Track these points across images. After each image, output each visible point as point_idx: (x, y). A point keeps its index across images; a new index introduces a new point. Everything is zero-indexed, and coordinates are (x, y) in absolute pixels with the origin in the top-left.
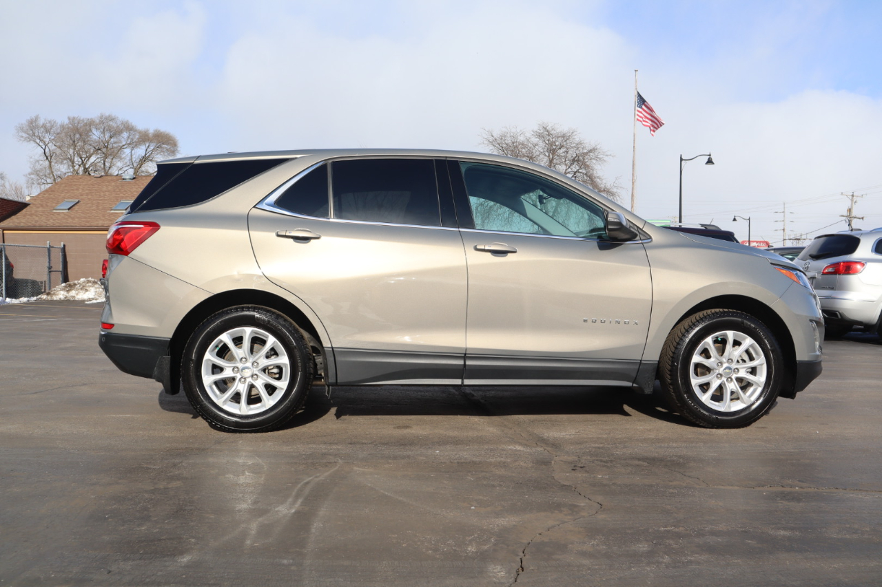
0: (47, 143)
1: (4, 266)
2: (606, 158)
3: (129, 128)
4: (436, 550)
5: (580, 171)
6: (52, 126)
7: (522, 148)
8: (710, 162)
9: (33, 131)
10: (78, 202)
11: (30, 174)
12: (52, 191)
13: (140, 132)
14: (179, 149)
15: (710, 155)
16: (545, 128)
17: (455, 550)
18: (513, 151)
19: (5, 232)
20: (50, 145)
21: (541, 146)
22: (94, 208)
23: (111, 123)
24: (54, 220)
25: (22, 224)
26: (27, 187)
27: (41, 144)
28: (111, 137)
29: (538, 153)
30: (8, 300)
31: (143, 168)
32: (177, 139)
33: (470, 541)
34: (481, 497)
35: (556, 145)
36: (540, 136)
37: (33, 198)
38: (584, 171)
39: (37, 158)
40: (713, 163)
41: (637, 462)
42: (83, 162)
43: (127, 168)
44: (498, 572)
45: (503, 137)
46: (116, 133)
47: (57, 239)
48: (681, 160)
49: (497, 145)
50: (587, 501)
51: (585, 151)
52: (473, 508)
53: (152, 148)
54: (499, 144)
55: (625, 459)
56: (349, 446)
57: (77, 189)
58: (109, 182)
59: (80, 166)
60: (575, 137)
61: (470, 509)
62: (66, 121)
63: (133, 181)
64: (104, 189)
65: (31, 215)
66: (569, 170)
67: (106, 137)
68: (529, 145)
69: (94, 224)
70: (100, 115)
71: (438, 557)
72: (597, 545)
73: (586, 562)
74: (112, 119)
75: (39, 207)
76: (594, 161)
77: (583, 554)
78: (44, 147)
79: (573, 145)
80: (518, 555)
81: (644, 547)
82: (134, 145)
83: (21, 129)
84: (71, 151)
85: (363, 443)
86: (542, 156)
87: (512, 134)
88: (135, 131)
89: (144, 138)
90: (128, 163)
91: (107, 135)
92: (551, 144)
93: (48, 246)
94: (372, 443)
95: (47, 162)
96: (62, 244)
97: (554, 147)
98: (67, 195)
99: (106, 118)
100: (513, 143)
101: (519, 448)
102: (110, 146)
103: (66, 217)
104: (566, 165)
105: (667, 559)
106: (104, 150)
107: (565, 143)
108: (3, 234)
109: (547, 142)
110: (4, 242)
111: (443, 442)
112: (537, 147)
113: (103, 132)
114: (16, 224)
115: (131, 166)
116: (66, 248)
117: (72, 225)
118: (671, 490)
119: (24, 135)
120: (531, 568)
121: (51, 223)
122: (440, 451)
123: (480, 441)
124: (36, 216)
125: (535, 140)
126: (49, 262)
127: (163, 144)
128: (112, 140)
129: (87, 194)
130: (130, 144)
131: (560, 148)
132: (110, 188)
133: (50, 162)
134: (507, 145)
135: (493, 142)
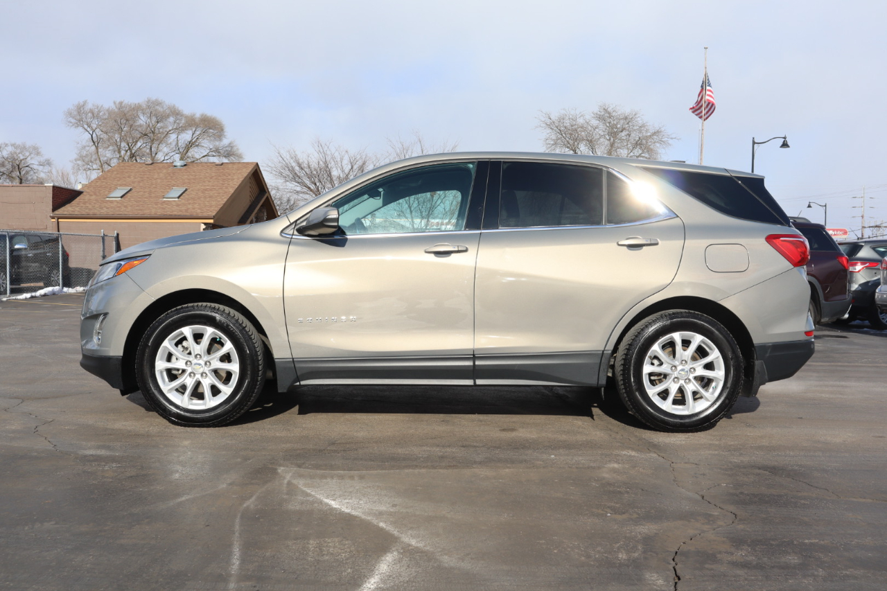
0: (94, 128)
1: (60, 255)
2: (670, 141)
3: (176, 113)
4: (588, 557)
5: (643, 155)
6: (99, 112)
7: (581, 131)
8: (785, 145)
9: (80, 116)
10: (130, 190)
11: (76, 160)
12: (105, 179)
13: (186, 117)
14: (225, 134)
15: (785, 138)
16: (605, 110)
17: (607, 557)
18: (571, 134)
19: (60, 220)
20: (97, 130)
21: (602, 129)
22: (147, 195)
23: (157, 107)
24: (108, 208)
25: (76, 213)
26: (73, 173)
27: (89, 129)
28: (158, 122)
29: (598, 137)
30: (65, 289)
31: (189, 154)
32: (224, 123)
33: (618, 548)
34: (612, 504)
35: (617, 128)
36: (600, 118)
37: (84, 186)
38: (647, 155)
39: (84, 143)
40: (788, 146)
41: (758, 471)
42: (130, 149)
43: (173, 153)
44: (657, 580)
45: (561, 119)
46: (161, 118)
47: (111, 227)
48: (754, 143)
49: (555, 128)
50: (719, 510)
51: (649, 134)
52: (609, 515)
53: (198, 133)
54: (557, 127)
55: (745, 468)
56: (463, 449)
57: (129, 177)
58: (160, 169)
59: (127, 151)
60: (639, 119)
61: (606, 516)
62: (112, 106)
63: (185, 168)
64: (156, 176)
65: (85, 203)
66: (632, 154)
67: (153, 122)
68: (589, 127)
69: (147, 213)
70: (146, 100)
71: (592, 563)
72: (746, 556)
73: (740, 572)
74: (158, 103)
75: (91, 195)
76: (658, 145)
77: (734, 564)
78: (91, 133)
79: (635, 128)
80: (670, 564)
81: (794, 559)
82: (180, 130)
83: (70, 114)
84: (117, 136)
85: (475, 447)
86: (602, 140)
87: (571, 117)
88: (182, 115)
89: (191, 123)
90: (174, 149)
91: (154, 119)
92: (613, 127)
93: (102, 235)
94: (483, 446)
95: (94, 148)
96: (116, 232)
97: (615, 130)
98: (119, 183)
99: (153, 103)
100: (572, 126)
101: (633, 453)
102: (157, 131)
103: (119, 205)
104: (628, 149)
105: (821, 572)
106: (152, 135)
107: (627, 126)
108: (58, 222)
109: (608, 125)
110: (59, 231)
111: (554, 446)
112: (597, 130)
113: (150, 117)
114: (71, 213)
115: (177, 152)
116: (120, 237)
117: (126, 213)
118: (803, 501)
119: (73, 121)
120: (687, 577)
121: (104, 212)
122: (555, 456)
123: (590, 445)
124: (90, 204)
125: (595, 122)
126: (104, 251)
127: (210, 128)
128: (159, 125)
129: (139, 182)
130: (176, 129)
131: (622, 132)
132: (161, 175)
133: (97, 148)
134: (565, 127)
135: (550, 125)
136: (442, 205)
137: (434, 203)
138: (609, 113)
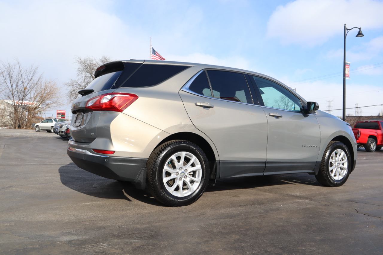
7: (94, 66)
16: (105, 58)
36: (103, 62)
45: (86, 60)
54: (84, 64)
68: (98, 65)
87: (90, 60)
100: (90, 64)
134: (88, 64)
135: (81, 62)
136: (29, 94)
137: (25, 93)
138: (107, 60)
